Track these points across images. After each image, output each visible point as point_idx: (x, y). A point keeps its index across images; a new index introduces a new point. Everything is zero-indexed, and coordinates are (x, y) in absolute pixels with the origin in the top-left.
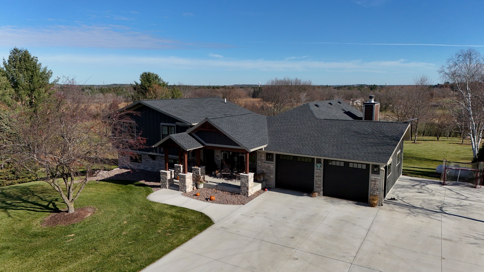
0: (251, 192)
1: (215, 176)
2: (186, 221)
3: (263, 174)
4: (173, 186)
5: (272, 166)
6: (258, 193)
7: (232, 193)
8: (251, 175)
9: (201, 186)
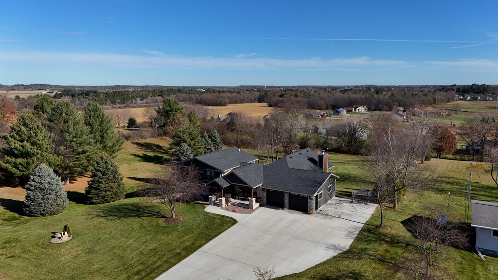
0: (254, 207)
1: (236, 199)
2: (226, 221)
3: (260, 198)
4: (215, 204)
5: (265, 194)
6: (257, 208)
7: (245, 208)
8: (254, 199)
9: (229, 204)
